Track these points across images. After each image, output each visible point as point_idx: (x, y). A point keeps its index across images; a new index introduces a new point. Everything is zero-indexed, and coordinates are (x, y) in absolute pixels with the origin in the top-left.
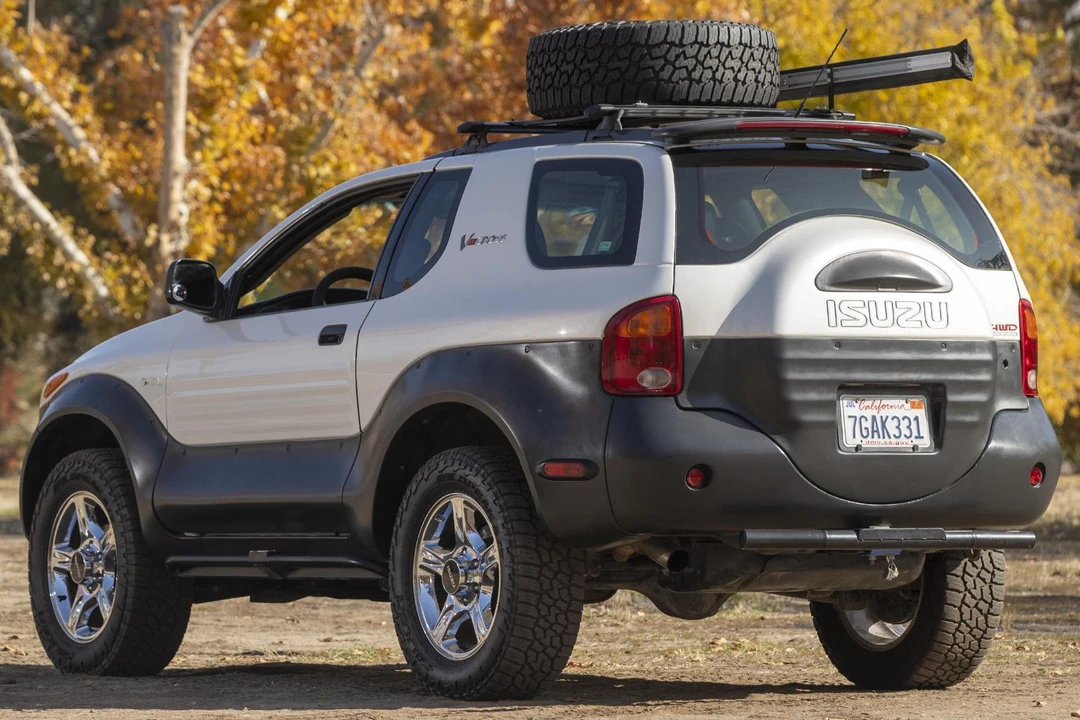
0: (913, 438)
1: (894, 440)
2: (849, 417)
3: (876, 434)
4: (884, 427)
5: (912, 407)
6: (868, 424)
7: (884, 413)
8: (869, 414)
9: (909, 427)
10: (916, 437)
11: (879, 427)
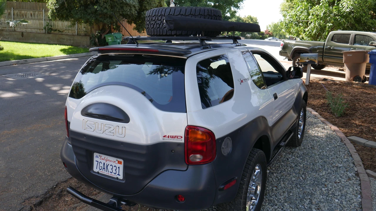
0: (116, 174)
1: (110, 173)
2: (96, 161)
3: (104, 169)
4: (107, 168)
5: (118, 163)
6: (102, 165)
7: (108, 163)
8: (103, 161)
9: (116, 170)
10: (118, 175)
11: (105, 167)
